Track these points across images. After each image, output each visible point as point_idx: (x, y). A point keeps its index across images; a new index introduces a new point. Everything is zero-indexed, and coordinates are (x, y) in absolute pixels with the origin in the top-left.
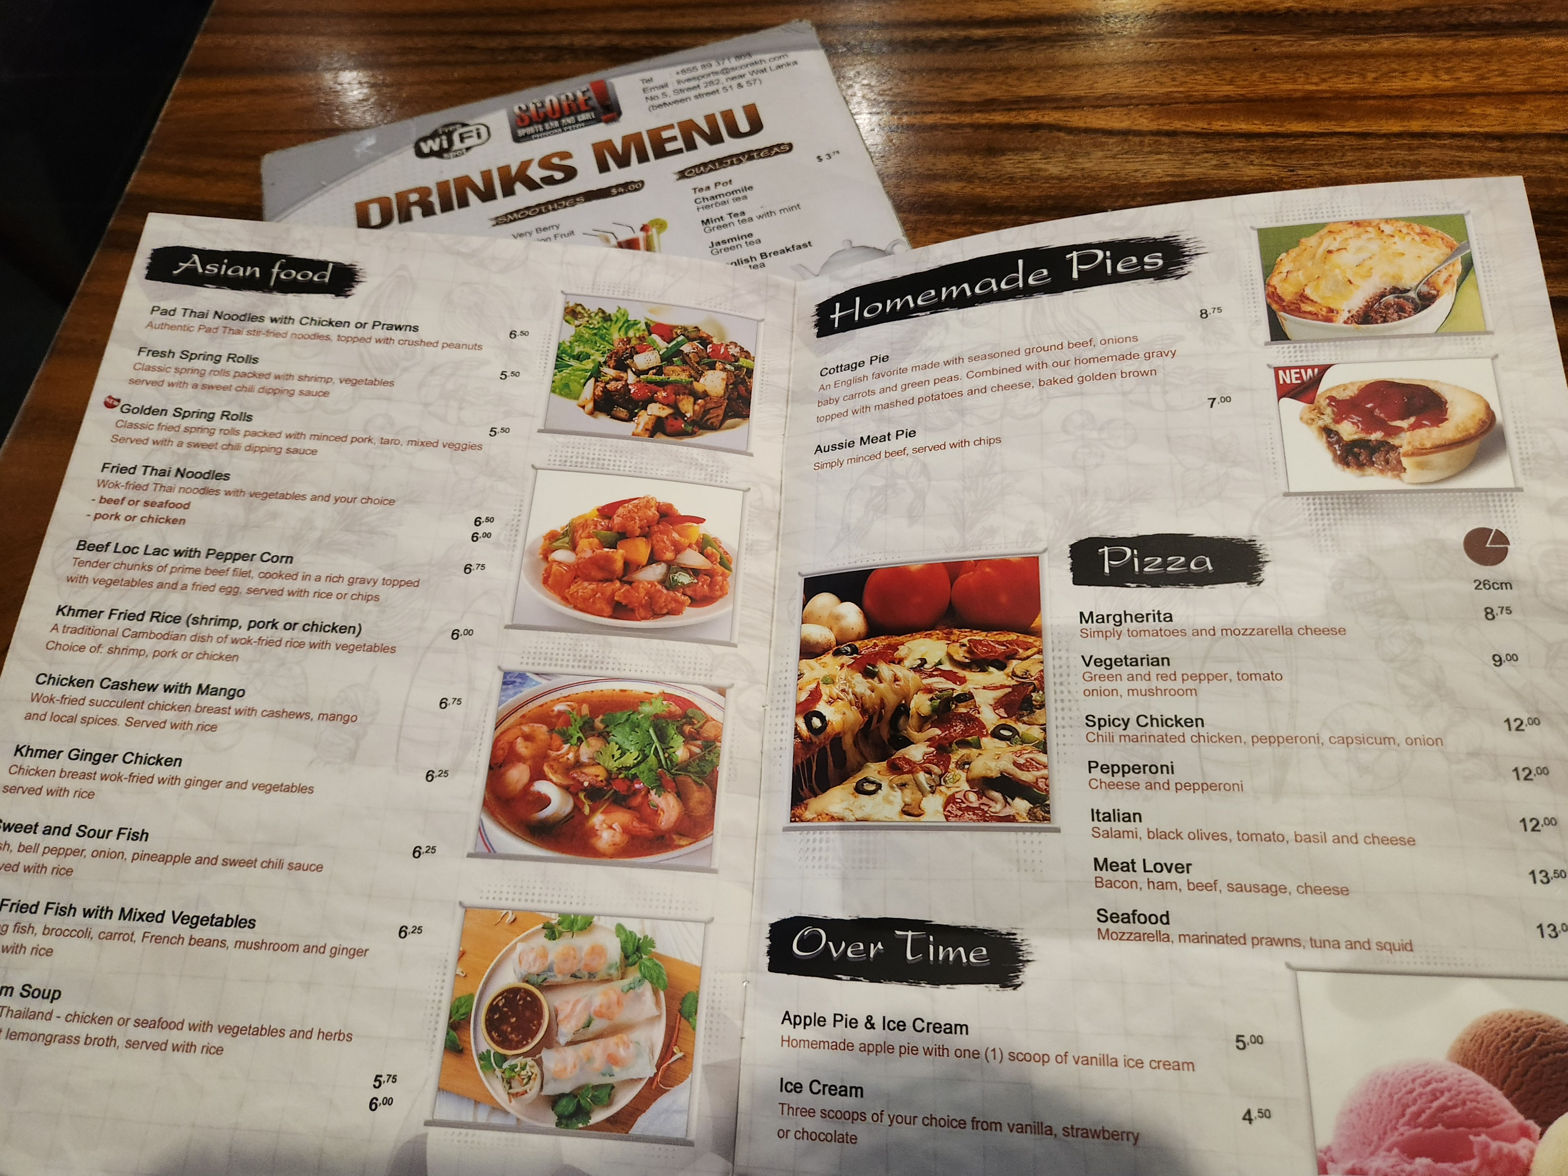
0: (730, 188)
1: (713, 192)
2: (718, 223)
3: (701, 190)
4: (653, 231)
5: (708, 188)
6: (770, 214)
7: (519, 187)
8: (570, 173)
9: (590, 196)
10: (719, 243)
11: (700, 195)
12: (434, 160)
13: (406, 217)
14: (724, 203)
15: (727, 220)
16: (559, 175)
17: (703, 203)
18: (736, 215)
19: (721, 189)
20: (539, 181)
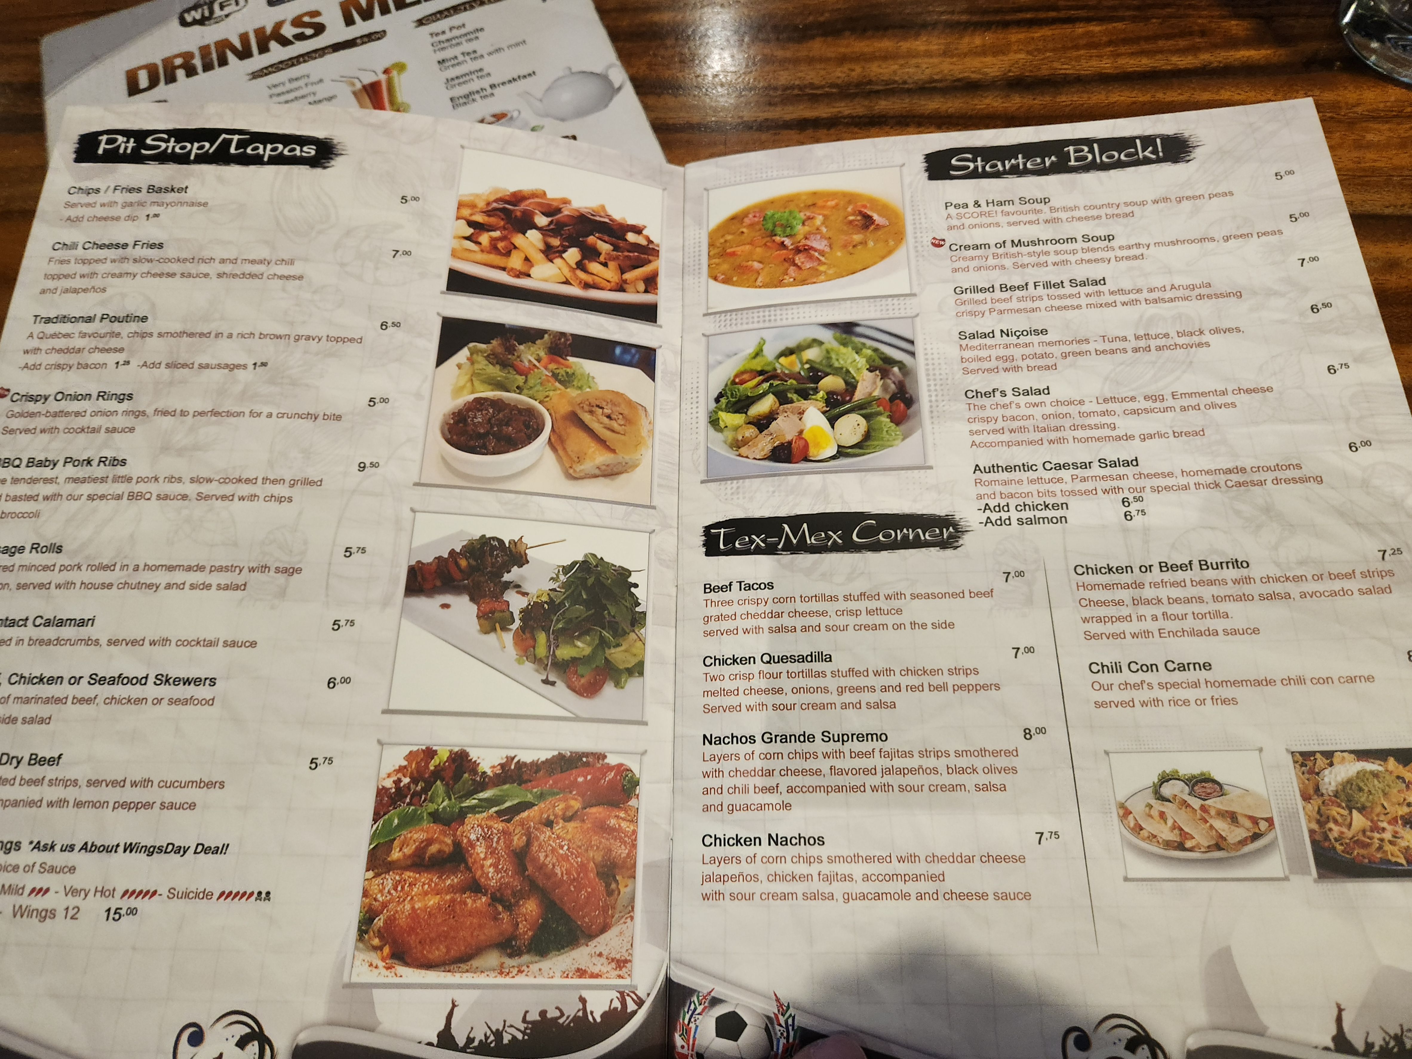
0: (463, 31)
1: (449, 35)
2: (453, 62)
3: (437, 34)
4: (394, 73)
5: (444, 32)
6: (498, 50)
7: (273, 45)
8: (319, 29)
9: (337, 47)
10: (452, 79)
11: (436, 39)
12: (197, 28)
13: (171, 79)
14: (458, 44)
15: (461, 58)
16: (309, 32)
17: (439, 46)
18: (468, 54)
19: (456, 33)
20: (291, 38)
